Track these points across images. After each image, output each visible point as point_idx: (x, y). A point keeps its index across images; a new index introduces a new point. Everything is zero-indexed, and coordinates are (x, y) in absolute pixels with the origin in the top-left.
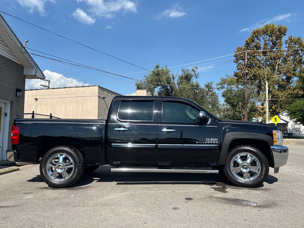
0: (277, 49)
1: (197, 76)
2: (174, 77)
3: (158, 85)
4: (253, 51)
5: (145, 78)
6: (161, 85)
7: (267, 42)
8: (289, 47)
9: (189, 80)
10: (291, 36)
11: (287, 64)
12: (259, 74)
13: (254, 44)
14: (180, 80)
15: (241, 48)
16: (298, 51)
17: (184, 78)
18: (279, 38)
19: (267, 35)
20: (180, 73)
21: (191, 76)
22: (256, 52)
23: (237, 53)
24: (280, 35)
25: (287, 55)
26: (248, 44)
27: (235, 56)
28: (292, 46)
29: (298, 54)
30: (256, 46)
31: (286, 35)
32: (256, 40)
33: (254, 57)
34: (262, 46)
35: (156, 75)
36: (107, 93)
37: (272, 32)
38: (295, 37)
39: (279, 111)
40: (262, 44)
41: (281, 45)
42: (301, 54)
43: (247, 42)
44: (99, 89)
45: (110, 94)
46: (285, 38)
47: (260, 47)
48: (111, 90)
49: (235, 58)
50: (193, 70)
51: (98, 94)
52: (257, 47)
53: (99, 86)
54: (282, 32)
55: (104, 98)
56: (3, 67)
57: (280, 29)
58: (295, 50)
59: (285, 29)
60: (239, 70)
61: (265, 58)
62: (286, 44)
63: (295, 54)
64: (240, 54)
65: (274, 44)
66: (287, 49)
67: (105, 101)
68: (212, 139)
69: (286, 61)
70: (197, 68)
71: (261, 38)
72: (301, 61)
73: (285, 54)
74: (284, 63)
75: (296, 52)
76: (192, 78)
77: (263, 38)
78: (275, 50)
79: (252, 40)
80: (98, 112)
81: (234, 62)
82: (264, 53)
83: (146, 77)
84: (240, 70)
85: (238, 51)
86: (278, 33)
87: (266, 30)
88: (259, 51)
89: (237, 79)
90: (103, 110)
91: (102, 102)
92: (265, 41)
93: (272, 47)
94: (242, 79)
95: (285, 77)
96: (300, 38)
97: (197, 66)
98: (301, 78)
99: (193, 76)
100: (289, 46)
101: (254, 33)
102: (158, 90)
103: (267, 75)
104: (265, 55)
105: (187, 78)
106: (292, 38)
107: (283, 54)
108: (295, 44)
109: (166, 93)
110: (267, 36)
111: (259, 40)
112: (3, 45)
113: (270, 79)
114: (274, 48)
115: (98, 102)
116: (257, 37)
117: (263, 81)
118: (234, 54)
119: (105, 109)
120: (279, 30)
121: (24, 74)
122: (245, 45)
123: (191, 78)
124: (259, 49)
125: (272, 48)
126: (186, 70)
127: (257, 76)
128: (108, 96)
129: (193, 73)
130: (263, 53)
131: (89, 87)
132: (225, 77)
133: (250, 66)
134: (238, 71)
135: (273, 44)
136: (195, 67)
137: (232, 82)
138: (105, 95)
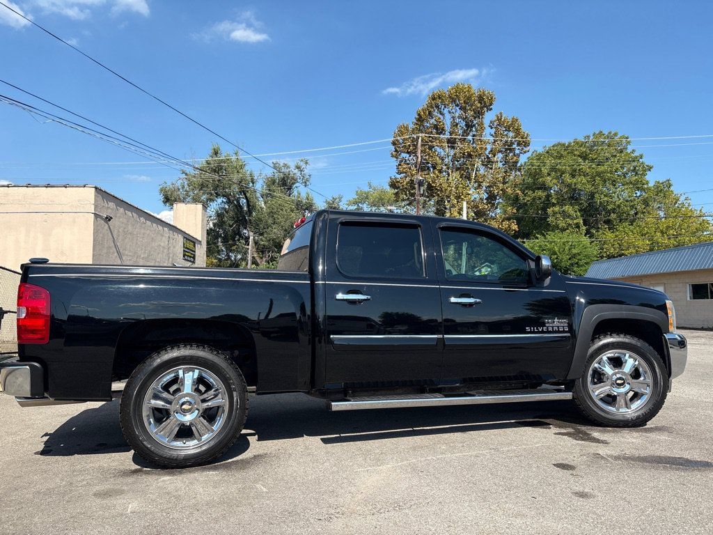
0: (474, 136)
1: (307, 180)
2: (255, 178)
3: (218, 195)
4: (430, 137)
5: (184, 176)
6: (224, 196)
7: (457, 121)
8: (496, 135)
9: (290, 189)
10: (501, 113)
11: (491, 169)
12: (441, 185)
13: (432, 121)
14: (268, 186)
15: (407, 128)
16: (512, 143)
17: (278, 184)
18: (479, 114)
19: (457, 105)
20: (269, 172)
21: (295, 181)
22: (436, 139)
23: (399, 138)
24: (482, 108)
25: (491, 151)
26: (420, 119)
27: (394, 143)
28: (501, 134)
29: (512, 150)
30: (436, 127)
31: (491, 109)
32: (436, 113)
33: (431, 148)
34: (448, 127)
35: (215, 171)
36: (115, 206)
37: (468, 100)
38: (508, 116)
39: (475, 263)
40: (447, 122)
41: (482, 129)
42: (517, 152)
43: (419, 115)
44: (95, 196)
45: (122, 210)
46: (489, 117)
47: (443, 129)
48: (124, 200)
49: (393, 148)
50: (298, 167)
51: (93, 207)
52: (437, 129)
53: (96, 188)
54: (485, 103)
55: (108, 219)
57: (481, 97)
58: (506, 142)
59: (492, 98)
60: (399, 173)
61: (452, 152)
62: (492, 128)
63: (506, 150)
64: (404, 140)
65: (469, 126)
66: (492, 139)
67: (110, 228)
68: (556, 320)
69: (489, 162)
70: (307, 163)
71: (446, 111)
72: (516, 166)
73: (489, 147)
74: (486, 165)
75: (509, 146)
76: (297, 185)
77: (450, 112)
78: (470, 138)
79: (430, 113)
80: (93, 254)
81: (393, 156)
82: (452, 143)
83: (186, 174)
84: (403, 175)
85: (401, 133)
86: (479, 105)
87: (457, 95)
88: (441, 136)
89: (396, 194)
90: (105, 251)
91: (103, 228)
92: (453, 117)
93: (464, 132)
94: (406, 194)
95: (485, 196)
96: (517, 120)
97: (307, 158)
98: (509, 199)
99: (299, 180)
100: (495, 133)
101: (434, 99)
102: (217, 207)
103: (457, 188)
104: (453, 148)
105: (286, 183)
106: (501, 116)
107: (486, 149)
108: (506, 130)
109: (236, 214)
110: (457, 108)
111: (441, 114)
113: (462, 197)
114: (468, 135)
115: (94, 229)
116: (438, 107)
117: (449, 202)
118: (393, 139)
119: (109, 248)
120: (481, 99)
122: (415, 121)
123: (293, 184)
124: (441, 133)
125: (466, 133)
126: (282, 165)
127: (437, 189)
128: (118, 215)
129: (299, 174)
130: (449, 141)
131: (66, 187)
132: (366, 189)
133: (423, 168)
134: (398, 176)
135: (466, 125)
136: (302, 161)
137: (382, 199)
138: (110, 211)
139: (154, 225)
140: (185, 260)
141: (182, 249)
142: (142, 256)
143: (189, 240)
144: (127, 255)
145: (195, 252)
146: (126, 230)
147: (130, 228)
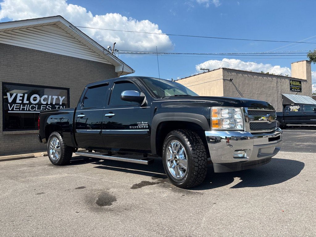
36: (235, 74)
44: (223, 72)
45: (240, 75)
48: (242, 70)
51: (222, 76)
55: (231, 80)
56: (92, 70)
67: (233, 83)
68: (143, 123)
90: (231, 93)
91: (229, 84)
112: (91, 52)
115: (224, 85)
119: (234, 92)
121: (116, 71)
128: (238, 77)
131: (214, 71)
138: (232, 76)
139: (264, 78)
140: (292, 91)
141: (289, 86)
142: (257, 93)
143: (294, 81)
144: (246, 94)
145: (301, 86)
146: (244, 83)
147: (247, 82)
